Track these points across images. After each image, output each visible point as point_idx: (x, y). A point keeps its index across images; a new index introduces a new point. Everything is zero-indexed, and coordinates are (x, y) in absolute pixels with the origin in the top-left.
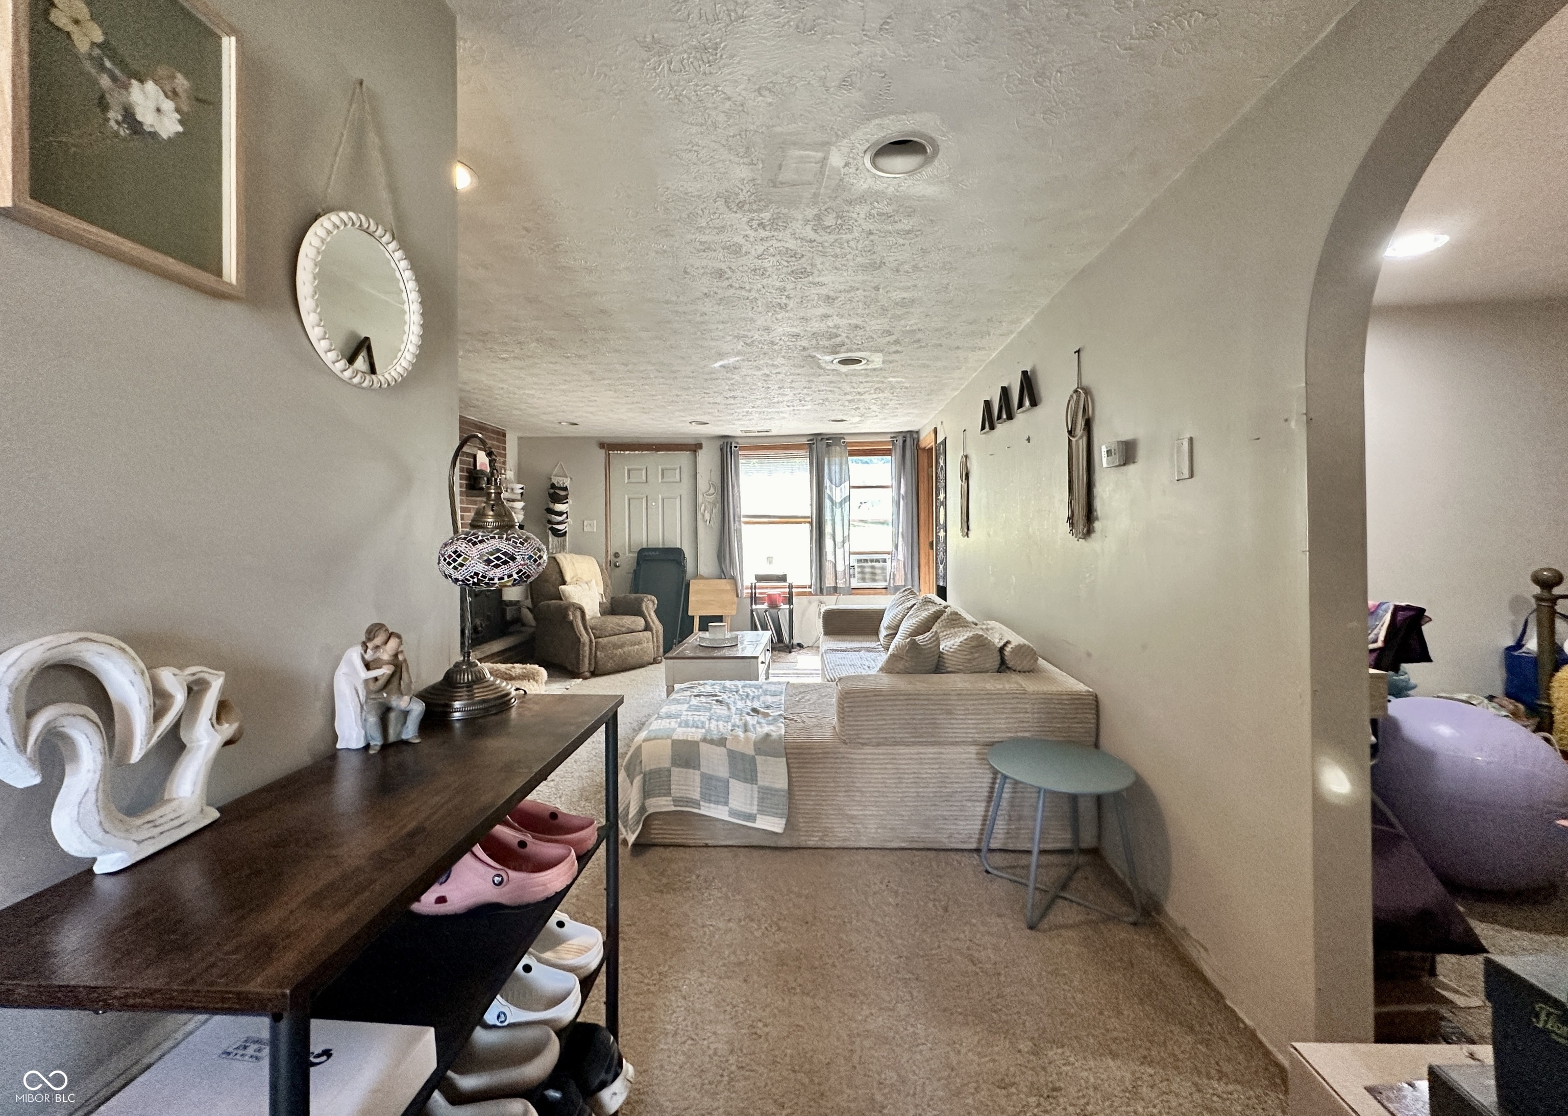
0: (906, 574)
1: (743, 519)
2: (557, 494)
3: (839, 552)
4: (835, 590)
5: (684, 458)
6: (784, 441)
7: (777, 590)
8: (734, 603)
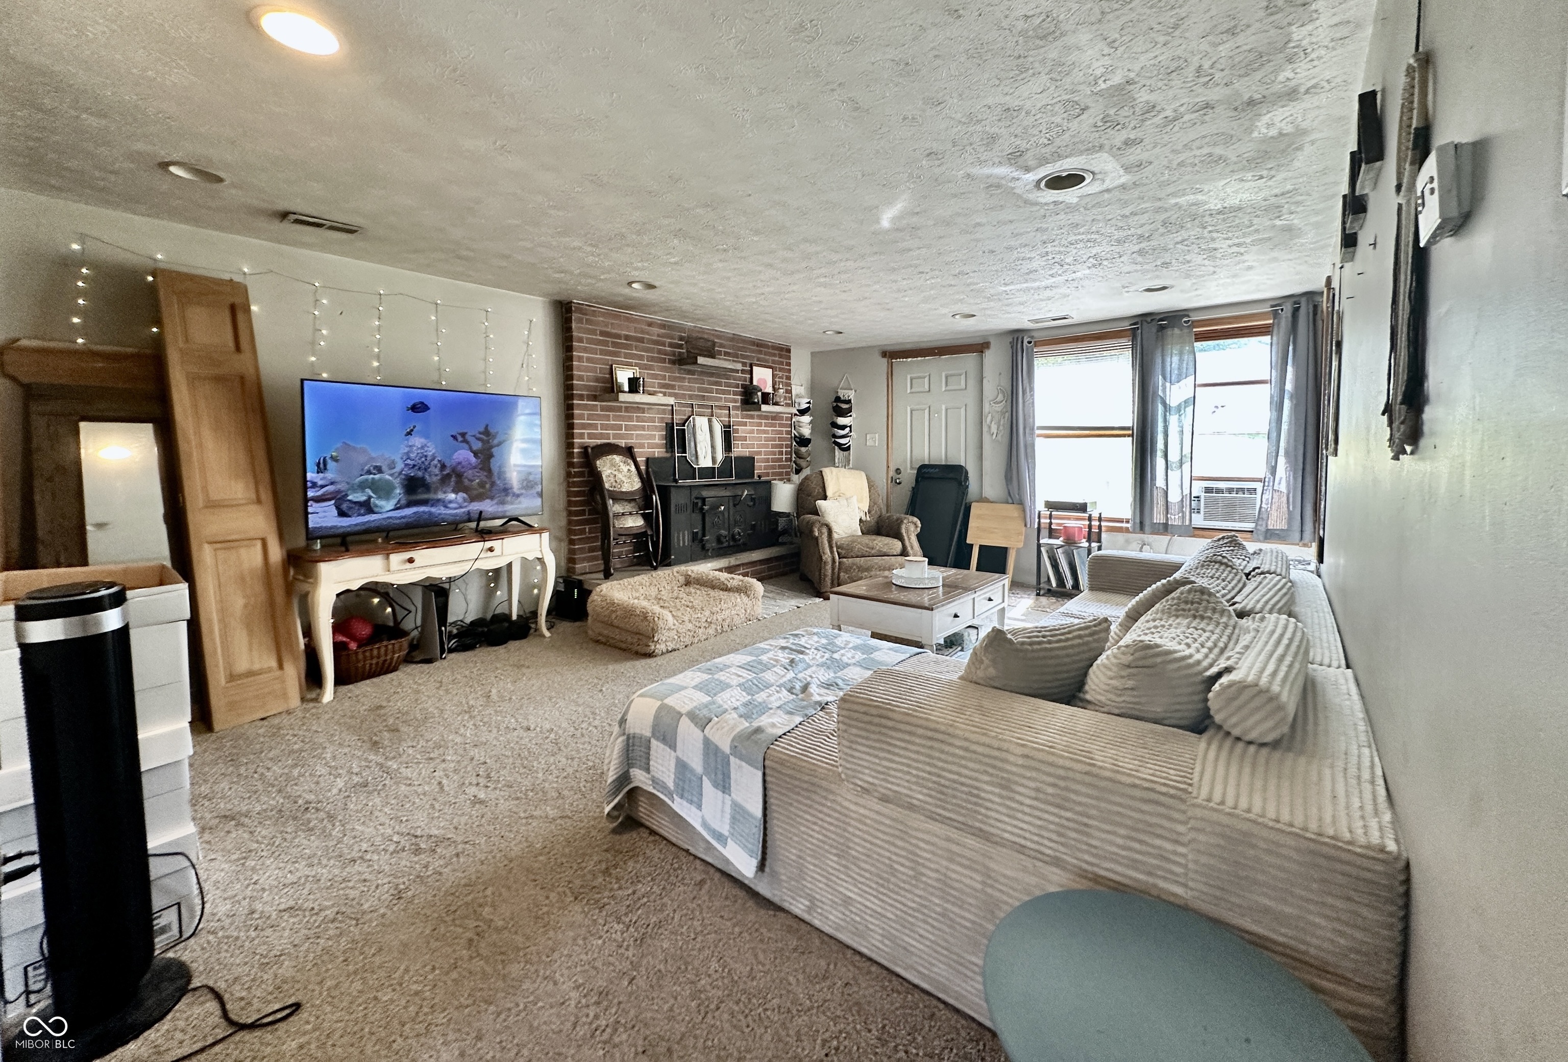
0: (1290, 513)
1: (1038, 432)
2: (841, 407)
3: (1174, 475)
4: (1165, 528)
5: (969, 360)
6: (1097, 330)
7: (1074, 522)
8: (1020, 534)
